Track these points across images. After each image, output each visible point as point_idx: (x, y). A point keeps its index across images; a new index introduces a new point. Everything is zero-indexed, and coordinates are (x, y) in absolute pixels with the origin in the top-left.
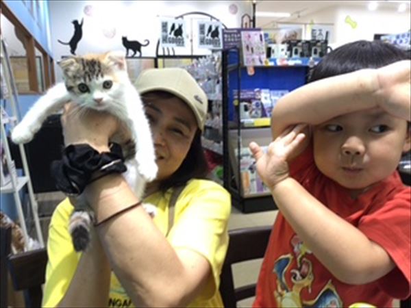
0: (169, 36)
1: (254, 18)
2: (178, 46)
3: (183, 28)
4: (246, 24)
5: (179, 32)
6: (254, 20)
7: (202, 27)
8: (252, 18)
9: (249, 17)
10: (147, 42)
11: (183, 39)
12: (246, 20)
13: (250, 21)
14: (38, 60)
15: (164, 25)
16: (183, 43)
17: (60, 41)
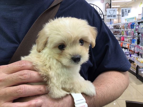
1: (111, 4)
4: (107, 6)
6: (110, 5)
8: (110, 4)
9: (109, 4)
12: (107, 5)
13: (109, 5)
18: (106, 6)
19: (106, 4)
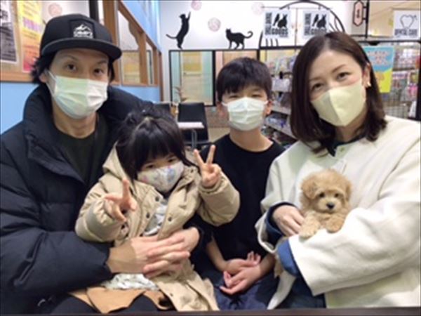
0: (273, 27)
1: (368, 4)
2: (281, 36)
3: (288, 19)
4: (358, 11)
5: (283, 23)
6: (367, 7)
7: (308, 17)
8: (365, 5)
9: (362, 3)
10: (250, 34)
11: (286, 30)
12: (359, 6)
13: (364, 7)
14: (148, 54)
15: (268, 16)
16: (287, 33)
17: (168, 36)
18: (357, 9)
19: (355, 3)
